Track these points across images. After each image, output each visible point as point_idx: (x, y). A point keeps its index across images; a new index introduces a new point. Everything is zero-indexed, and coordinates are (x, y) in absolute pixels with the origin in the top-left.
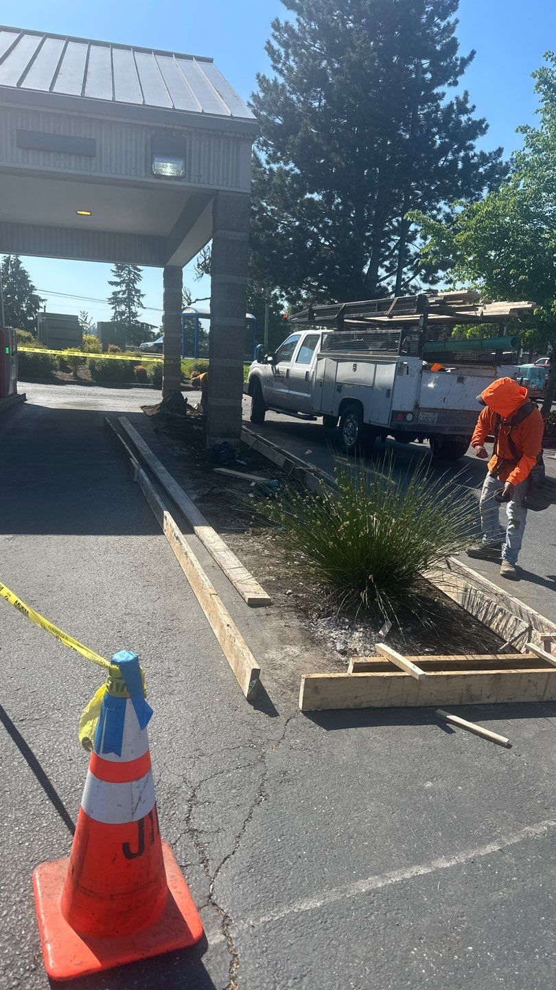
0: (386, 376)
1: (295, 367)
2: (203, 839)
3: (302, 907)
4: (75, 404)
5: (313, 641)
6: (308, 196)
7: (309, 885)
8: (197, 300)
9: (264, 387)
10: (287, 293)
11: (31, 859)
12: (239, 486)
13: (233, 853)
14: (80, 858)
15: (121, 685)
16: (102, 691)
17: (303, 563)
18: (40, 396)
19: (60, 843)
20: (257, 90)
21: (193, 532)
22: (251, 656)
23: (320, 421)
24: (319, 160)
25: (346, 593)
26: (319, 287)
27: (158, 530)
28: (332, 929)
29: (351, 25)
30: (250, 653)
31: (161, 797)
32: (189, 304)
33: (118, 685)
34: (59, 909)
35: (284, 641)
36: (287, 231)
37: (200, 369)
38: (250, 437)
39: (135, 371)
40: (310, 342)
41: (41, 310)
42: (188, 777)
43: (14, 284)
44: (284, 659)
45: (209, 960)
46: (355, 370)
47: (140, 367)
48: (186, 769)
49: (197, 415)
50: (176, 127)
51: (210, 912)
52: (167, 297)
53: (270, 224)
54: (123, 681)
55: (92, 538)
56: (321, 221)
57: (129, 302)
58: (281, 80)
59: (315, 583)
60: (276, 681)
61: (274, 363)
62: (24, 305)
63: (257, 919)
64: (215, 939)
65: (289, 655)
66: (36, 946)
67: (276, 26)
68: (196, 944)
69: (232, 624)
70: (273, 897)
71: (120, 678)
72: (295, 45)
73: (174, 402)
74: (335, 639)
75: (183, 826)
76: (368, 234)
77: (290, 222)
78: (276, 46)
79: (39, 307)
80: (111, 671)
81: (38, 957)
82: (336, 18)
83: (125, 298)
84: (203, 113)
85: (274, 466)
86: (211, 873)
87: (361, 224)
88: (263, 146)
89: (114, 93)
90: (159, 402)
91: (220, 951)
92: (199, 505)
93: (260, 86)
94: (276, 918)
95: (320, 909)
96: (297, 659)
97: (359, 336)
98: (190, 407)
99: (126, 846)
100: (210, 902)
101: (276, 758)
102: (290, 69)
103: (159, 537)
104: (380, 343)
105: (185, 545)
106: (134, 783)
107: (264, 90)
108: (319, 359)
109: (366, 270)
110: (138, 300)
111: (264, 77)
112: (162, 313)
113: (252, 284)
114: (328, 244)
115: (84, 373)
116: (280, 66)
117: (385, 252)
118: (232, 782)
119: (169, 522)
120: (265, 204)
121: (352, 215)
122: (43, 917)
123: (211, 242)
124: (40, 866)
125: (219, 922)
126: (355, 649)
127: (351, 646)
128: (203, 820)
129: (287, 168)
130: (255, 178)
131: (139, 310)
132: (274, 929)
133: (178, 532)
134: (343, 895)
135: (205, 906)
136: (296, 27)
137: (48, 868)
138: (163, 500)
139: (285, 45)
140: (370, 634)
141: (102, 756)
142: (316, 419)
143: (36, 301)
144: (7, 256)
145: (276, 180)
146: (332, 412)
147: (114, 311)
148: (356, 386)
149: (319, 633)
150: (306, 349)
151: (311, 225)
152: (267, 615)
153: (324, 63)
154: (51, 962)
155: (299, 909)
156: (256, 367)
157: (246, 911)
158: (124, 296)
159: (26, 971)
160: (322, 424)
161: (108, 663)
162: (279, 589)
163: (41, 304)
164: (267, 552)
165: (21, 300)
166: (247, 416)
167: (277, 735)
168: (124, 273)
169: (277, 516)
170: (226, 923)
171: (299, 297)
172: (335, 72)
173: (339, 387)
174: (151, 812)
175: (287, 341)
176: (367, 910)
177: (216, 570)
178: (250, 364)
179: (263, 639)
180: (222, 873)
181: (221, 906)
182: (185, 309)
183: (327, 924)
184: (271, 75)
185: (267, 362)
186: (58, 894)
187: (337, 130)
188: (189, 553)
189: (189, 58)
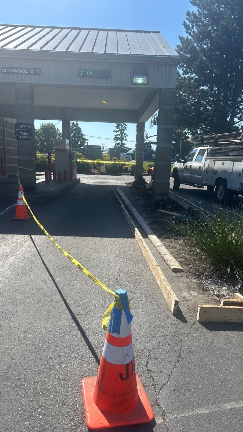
0: (239, 167)
1: (194, 164)
2: (153, 374)
3: (199, 412)
4: (99, 182)
5: (204, 290)
6: (201, 88)
7: (203, 402)
8: (150, 136)
9: (180, 173)
10: (191, 131)
11: (81, 375)
12: (168, 217)
13: (167, 383)
14: (101, 377)
15: (120, 304)
16: (112, 306)
17: (198, 253)
18: (86, 179)
19: (93, 369)
20: (179, 43)
21: (147, 237)
22: (175, 295)
23: (205, 188)
24: (207, 72)
25: (219, 268)
26: (206, 128)
27: (133, 236)
28: (214, 424)
29: (223, 9)
30: (174, 293)
31: (136, 354)
32: (147, 139)
33: (118, 304)
34: (92, 398)
35: (189, 288)
36: (192, 104)
37: (151, 166)
38: (173, 196)
39: (123, 168)
40: (202, 153)
41: (86, 144)
42: (147, 346)
43: (76, 133)
44: (189, 297)
45: (156, 430)
46: (223, 164)
47: (126, 166)
48: (146, 342)
49: (149, 186)
50: (144, 62)
51: (157, 408)
52: (138, 136)
53: (184, 101)
54: (121, 302)
55: (106, 239)
56: (207, 99)
57: (121, 139)
58: (190, 37)
59: (204, 263)
60: (186, 307)
61: (184, 163)
62: (79, 142)
63: (178, 415)
64: (159, 421)
65: (192, 295)
66: (83, 413)
67: (188, 14)
68: (150, 422)
69: (166, 279)
70: (185, 405)
71: (120, 301)
72: (196, 21)
73: (140, 181)
74: (214, 289)
75: (145, 368)
76: (229, 103)
77: (193, 100)
78: (188, 22)
79: (85, 143)
80: (116, 297)
81: (84, 418)
82: (215, 7)
83: (120, 138)
84: (156, 55)
85: (184, 209)
86: (157, 391)
87: (226, 98)
88: (181, 67)
89: (118, 51)
90: (133, 181)
91: (161, 427)
92: (150, 225)
93: (180, 41)
94: (187, 415)
95: (208, 414)
96: (196, 298)
97: (225, 149)
98: (146, 183)
99: (121, 375)
100: (156, 403)
101: (187, 341)
102: (194, 32)
103: (133, 239)
104: (236, 152)
105: (144, 243)
106: (125, 347)
107: (182, 43)
108: (206, 160)
109: (228, 119)
110: (125, 138)
111: (182, 37)
112: (136, 143)
113: (175, 128)
114: (210, 108)
115: (103, 169)
116: (189, 31)
117: (238, 110)
118: (166, 350)
119: (137, 233)
120: (182, 93)
121: (222, 95)
122: (85, 400)
123: (158, 111)
124: (84, 378)
125: (161, 413)
126: (224, 295)
127: (222, 293)
128: (153, 366)
129: (192, 76)
130: (177, 82)
131: (125, 142)
132: (186, 420)
133: (141, 237)
134: (219, 409)
135: (154, 405)
136: (197, 13)
137: (87, 379)
138: (135, 223)
139: (192, 22)
140: (231, 288)
141: (111, 334)
142: (204, 187)
143: (84, 140)
144: (73, 122)
145: (187, 82)
146: (212, 184)
147: (115, 143)
148: (223, 172)
149: (206, 286)
150: (200, 156)
151: (203, 100)
152: (181, 276)
153: (210, 28)
154: (89, 421)
155: (198, 413)
156: (176, 165)
157: (173, 410)
158: (120, 137)
159: (78, 423)
160: (206, 189)
161: (114, 294)
162: (186, 265)
163: (86, 141)
164: (181, 248)
165: (78, 140)
166: (171, 187)
167: (187, 331)
168: (120, 127)
169: (186, 232)
170: (164, 414)
171: (197, 132)
172: (215, 31)
173: (216, 172)
174: (132, 361)
175: (191, 153)
176: (230, 418)
177: (158, 255)
178: (173, 163)
179: (180, 287)
180: (162, 391)
181: (162, 406)
182: (145, 141)
183: (211, 421)
184: (185, 36)
185: (181, 162)
186: (92, 391)
187: (216, 58)
188: (146, 247)
189: (149, 32)
